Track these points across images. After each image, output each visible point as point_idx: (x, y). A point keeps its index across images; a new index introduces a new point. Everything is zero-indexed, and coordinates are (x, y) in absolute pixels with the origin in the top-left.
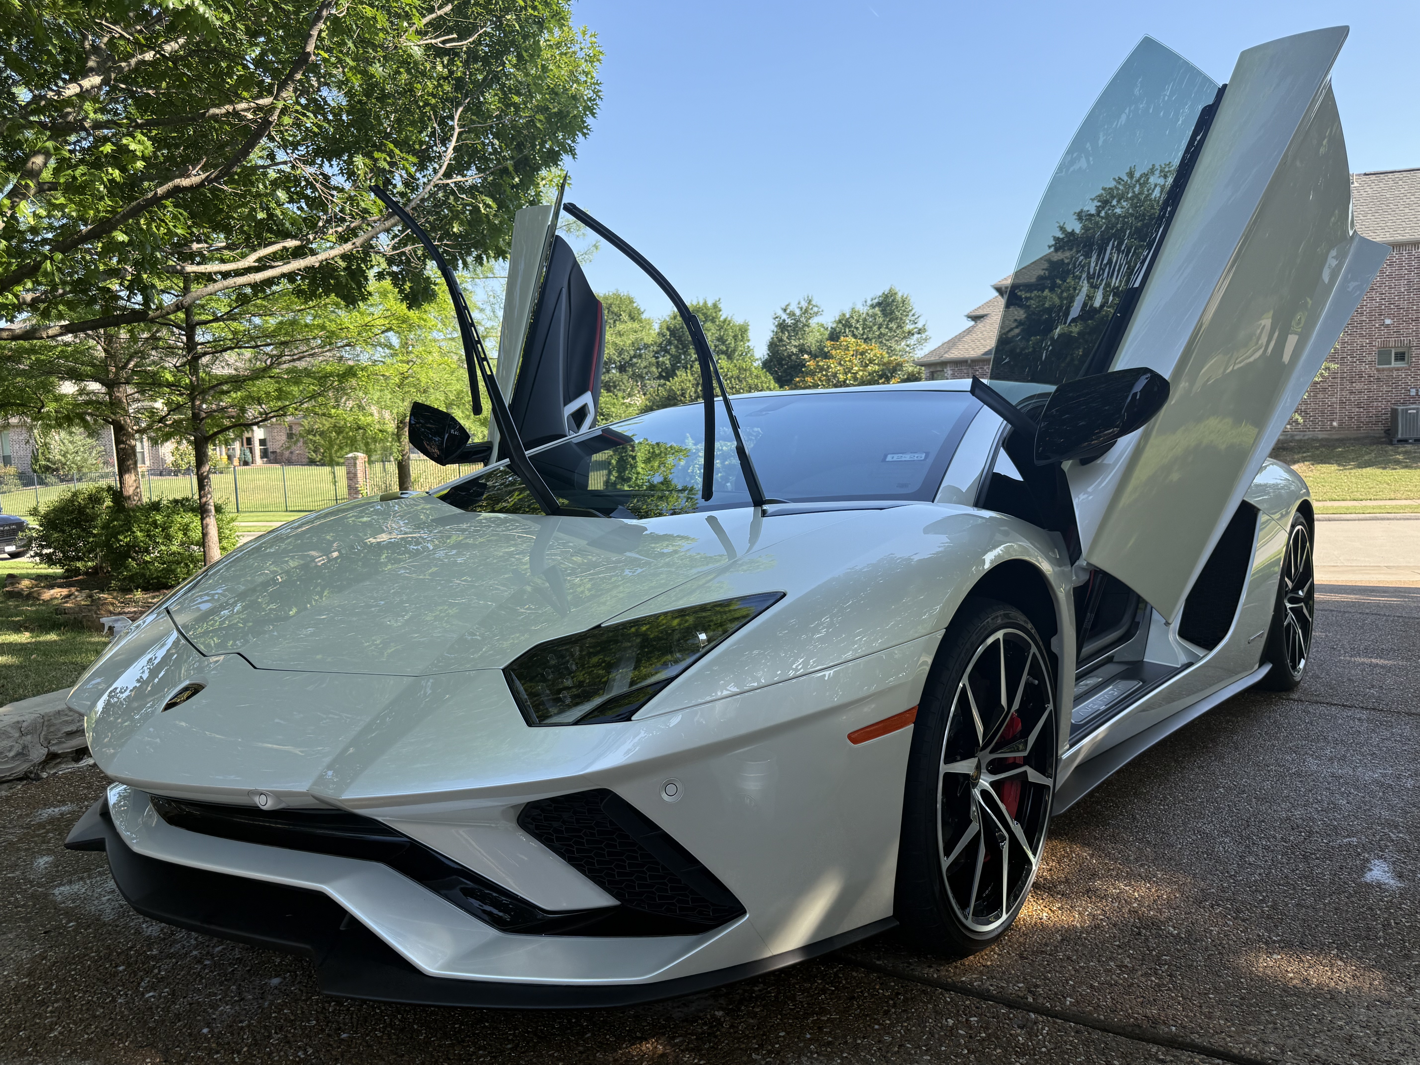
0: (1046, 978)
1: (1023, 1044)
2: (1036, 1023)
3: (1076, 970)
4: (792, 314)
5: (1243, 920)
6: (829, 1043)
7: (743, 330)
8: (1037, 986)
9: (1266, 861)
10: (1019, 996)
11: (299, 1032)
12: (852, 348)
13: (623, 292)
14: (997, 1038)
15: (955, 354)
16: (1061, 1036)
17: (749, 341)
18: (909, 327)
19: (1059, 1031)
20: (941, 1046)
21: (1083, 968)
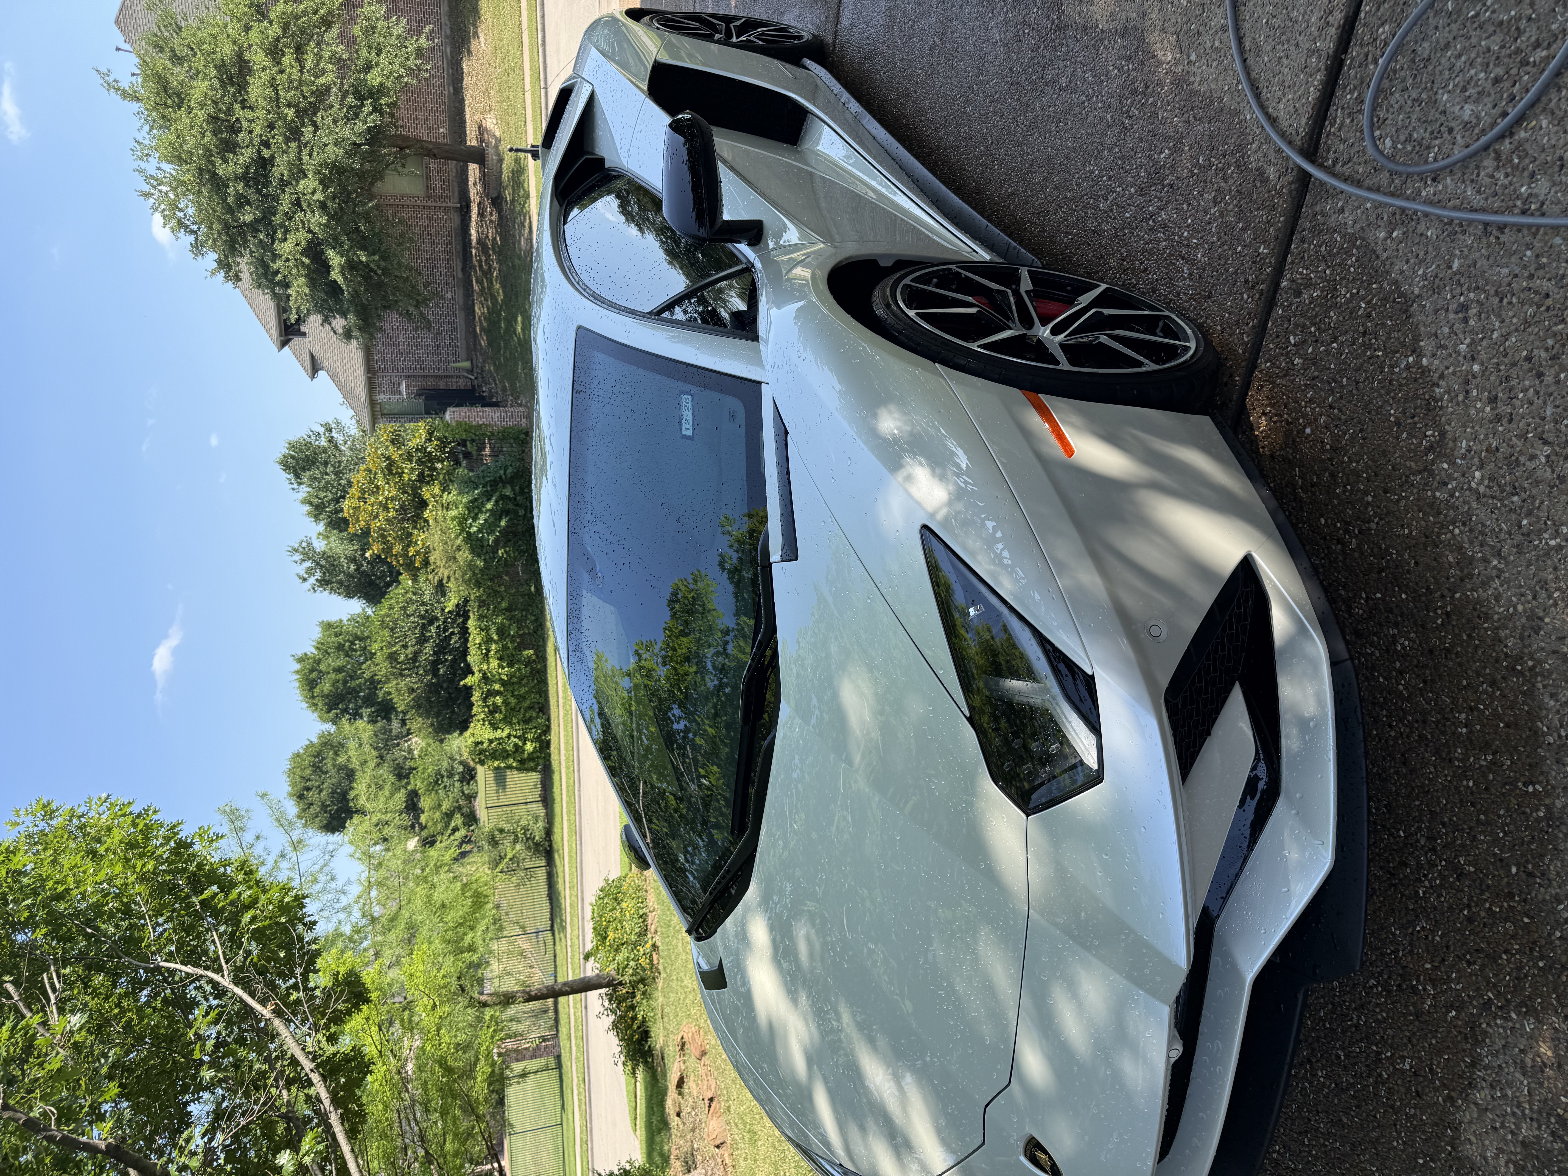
0: (1236, 273)
1: (1322, 292)
2: (1293, 281)
3: (1223, 244)
4: (310, 572)
5: (1147, 87)
6: (1333, 475)
7: (328, 626)
8: (1247, 281)
9: (1066, 66)
10: (1260, 299)
11: (1347, 998)
12: (355, 503)
13: (286, 765)
14: (1316, 316)
15: (361, 390)
16: (1309, 257)
17: (341, 621)
18: (323, 442)
19: (1303, 258)
20: (1329, 369)
21: (1219, 238)
